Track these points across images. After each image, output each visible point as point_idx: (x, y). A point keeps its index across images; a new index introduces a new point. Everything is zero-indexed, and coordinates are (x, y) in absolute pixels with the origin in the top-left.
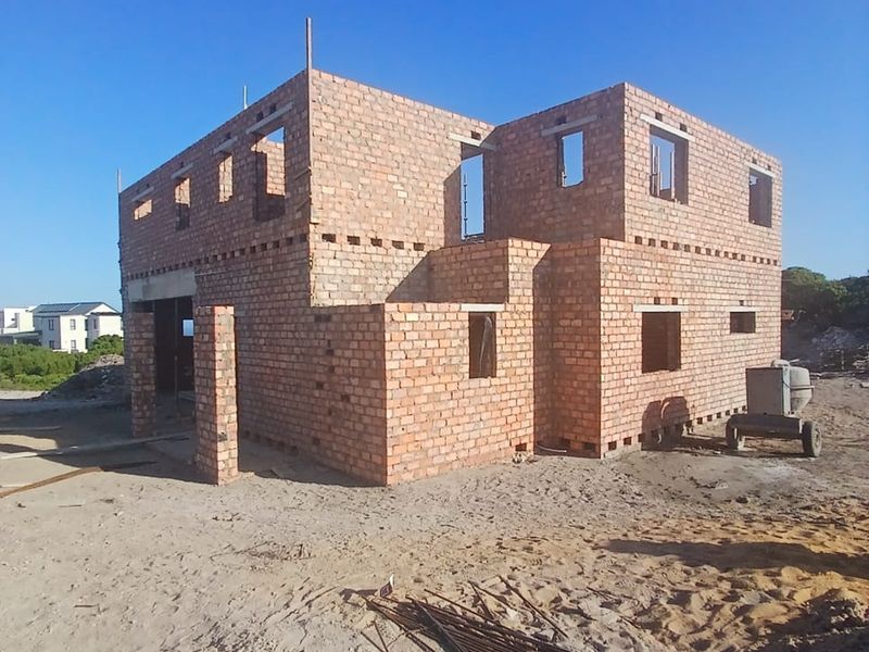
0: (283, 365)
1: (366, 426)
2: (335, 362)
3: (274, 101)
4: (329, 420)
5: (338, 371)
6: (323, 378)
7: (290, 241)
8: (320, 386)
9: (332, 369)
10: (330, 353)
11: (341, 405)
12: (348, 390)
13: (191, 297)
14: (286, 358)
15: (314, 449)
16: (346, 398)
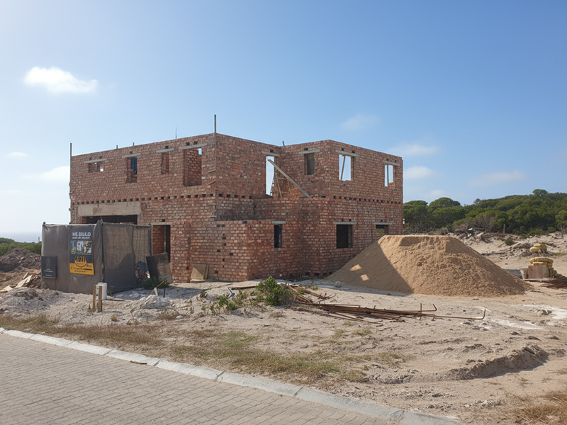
0: (199, 244)
1: (240, 263)
2: (226, 241)
3: (196, 140)
4: (223, 263)
5: (227, 245)
6: (221, 248)
7: (204, 196)
8: (219, 251)
9: (225, 244)
10: (224, 238)
11: (229, 257)
12: (233, 251)
13: (136, 215)
14: (201, 241)
15: (216, 275)
16: (231, 254)
